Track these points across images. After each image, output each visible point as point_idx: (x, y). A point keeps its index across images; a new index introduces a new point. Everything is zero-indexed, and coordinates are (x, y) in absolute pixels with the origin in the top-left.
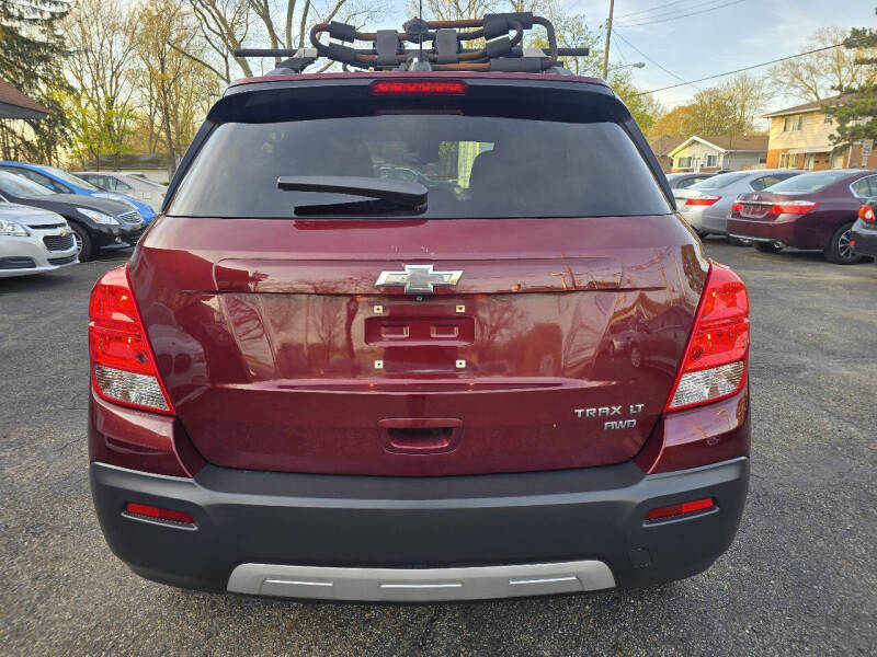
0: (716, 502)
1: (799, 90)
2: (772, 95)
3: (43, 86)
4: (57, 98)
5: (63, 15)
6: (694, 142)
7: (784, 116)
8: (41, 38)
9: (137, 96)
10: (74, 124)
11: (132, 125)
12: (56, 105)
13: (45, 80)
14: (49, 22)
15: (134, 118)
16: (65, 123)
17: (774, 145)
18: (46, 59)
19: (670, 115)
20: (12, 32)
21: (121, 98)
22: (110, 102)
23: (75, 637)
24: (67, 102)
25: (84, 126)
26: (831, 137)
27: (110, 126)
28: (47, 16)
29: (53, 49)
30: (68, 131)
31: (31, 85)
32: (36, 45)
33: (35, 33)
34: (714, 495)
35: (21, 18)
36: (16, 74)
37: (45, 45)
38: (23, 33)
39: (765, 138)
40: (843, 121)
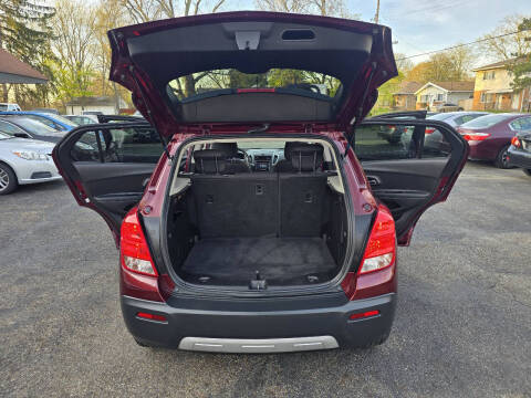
0: (379, 312)
1: (494, 53)
2: (478, 55)
3: (40, 58)
4: (48, 64)
5: (52, 15)
6: (430, 86)
7: (484, 70)
8: (39, 29)
9: (95, 62)
10: (58, 79)
11: (92, 79)
12: (48, 69)
13: (41, 54)
14: (43, 19)
15: (93, 75)
16: (53, 79)
17: (479, 87)
18: (41, 42)
19: (416, 68)
20: (22, 26)
21: (86, 63)
22: (79, 66)
23: (107, 370)
24: (54, 66)
25: (63, 81)
26: (511, 84)
27: (79, 81)
28: (42, 16)
29: (45, 35)
30: (55, 83)
31: (33, 57)
32: (37, 34)
33: (36, 27)
34: (378, 309)
35: (26, 18)
36: (24, 51)
37: (41, 33)
38: (28, 26)
39: (473, 84)
40: (517, 75)
